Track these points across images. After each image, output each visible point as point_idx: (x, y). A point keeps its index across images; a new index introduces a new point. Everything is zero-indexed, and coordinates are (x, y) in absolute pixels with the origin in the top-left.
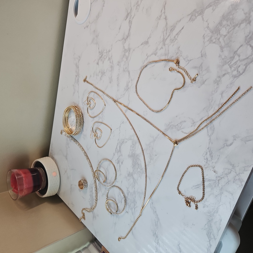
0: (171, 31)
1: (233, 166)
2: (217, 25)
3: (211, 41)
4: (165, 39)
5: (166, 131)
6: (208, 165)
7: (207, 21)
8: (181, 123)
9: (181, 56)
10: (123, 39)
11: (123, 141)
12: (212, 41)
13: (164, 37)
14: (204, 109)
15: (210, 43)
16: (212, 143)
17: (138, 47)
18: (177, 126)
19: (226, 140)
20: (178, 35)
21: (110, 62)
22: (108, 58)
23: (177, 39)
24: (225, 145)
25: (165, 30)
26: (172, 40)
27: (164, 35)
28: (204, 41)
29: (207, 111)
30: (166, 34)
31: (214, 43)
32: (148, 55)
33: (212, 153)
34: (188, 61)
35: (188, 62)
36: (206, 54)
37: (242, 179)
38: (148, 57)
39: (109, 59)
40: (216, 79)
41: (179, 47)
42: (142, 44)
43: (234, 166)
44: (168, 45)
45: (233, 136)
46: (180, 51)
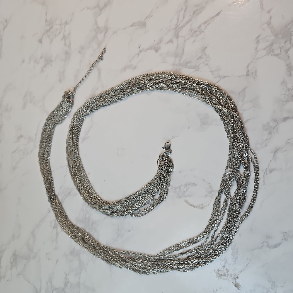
0: (194, 14)
1: (274, 284)
2: (289, 24)
3: (270, 50)
4: (180, 26)
7: (269, 12)
8: (186, 185)
9: (207, 65)
10: (96, 7)
11: (70, 192)
12: (273, 51)
13: (178, 22)
15: (268, 55)
17: (125, 29)
18: (178, 190)
19: (268, 237)
20: (206, 24)
21: (65, 44)
22: (61, 35)
23: (203, 32)
24: (265, 244)
25: (182, 10)
26: (193, 31)
27: (178, 19)
28: (256, 48)
30: (184, 17)
31: (277, 55)
32: (141, 48)
34: (220, 77)
35: (219, 79)
36: (256, 72)
38: (141, 51)
39: (64, 38)
41: (206, 48)
42: (132, 26)
44: (184, 38)
45: (283, 232)
46: (206, 55)
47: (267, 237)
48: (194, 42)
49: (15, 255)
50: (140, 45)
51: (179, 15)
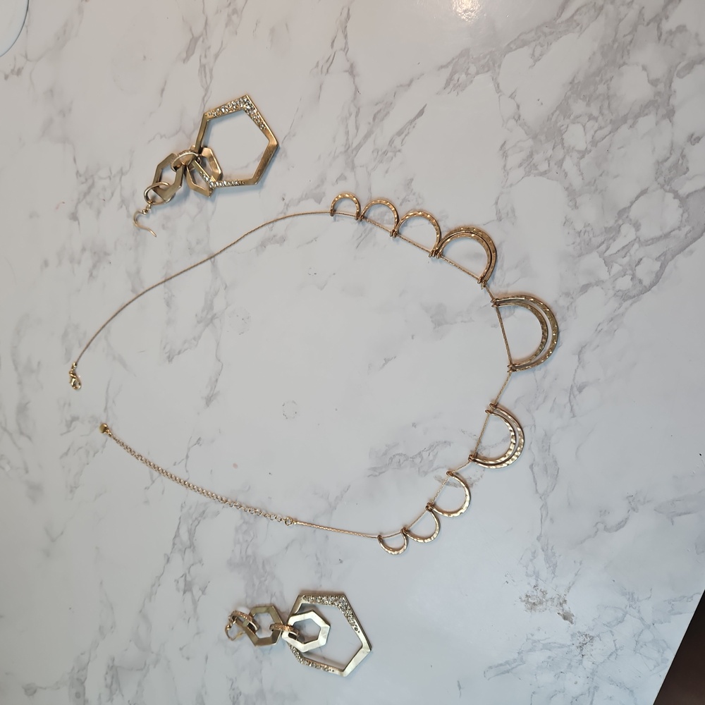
0: (374, 119)
1: (632, 597)
2: (553, 114)
3: (529, 164)
4: (354, 146)
5: (376, 476)
6: (540, 594)
7: (512, 96)
8: (431, 447)
10: (177, 133)
11: (204, 511)
12: (535, 166)
13: (347, 139)
14: (516, 402)
15: (529, 176)
16: (552, 520)
17: (247, 167)
19: (604, 512)
20: (403, 136)
22: (117, 198)
23: (399, 151)
24: (601, 526)
25: (350, 115)
26: (380, 153)
27: (347, 133)
28: (505, 166)
29: (528, 411)
30: (357, 128)
31: (544, 174)
32: (287, 200)
33: (554, 554)
36: (513, 211)
37: (663, 640)
38: (287, 206)
39: (124, 203)
40: (556, 301)
41: (412, 180)
43: (636, 596)
44: (367, 168)
45: (627, 497)
46: (414, 194)
47: (601, 512)
48: (387, 172)
49: (112, 666)
50: (285, 195)
51: (347, 125)
